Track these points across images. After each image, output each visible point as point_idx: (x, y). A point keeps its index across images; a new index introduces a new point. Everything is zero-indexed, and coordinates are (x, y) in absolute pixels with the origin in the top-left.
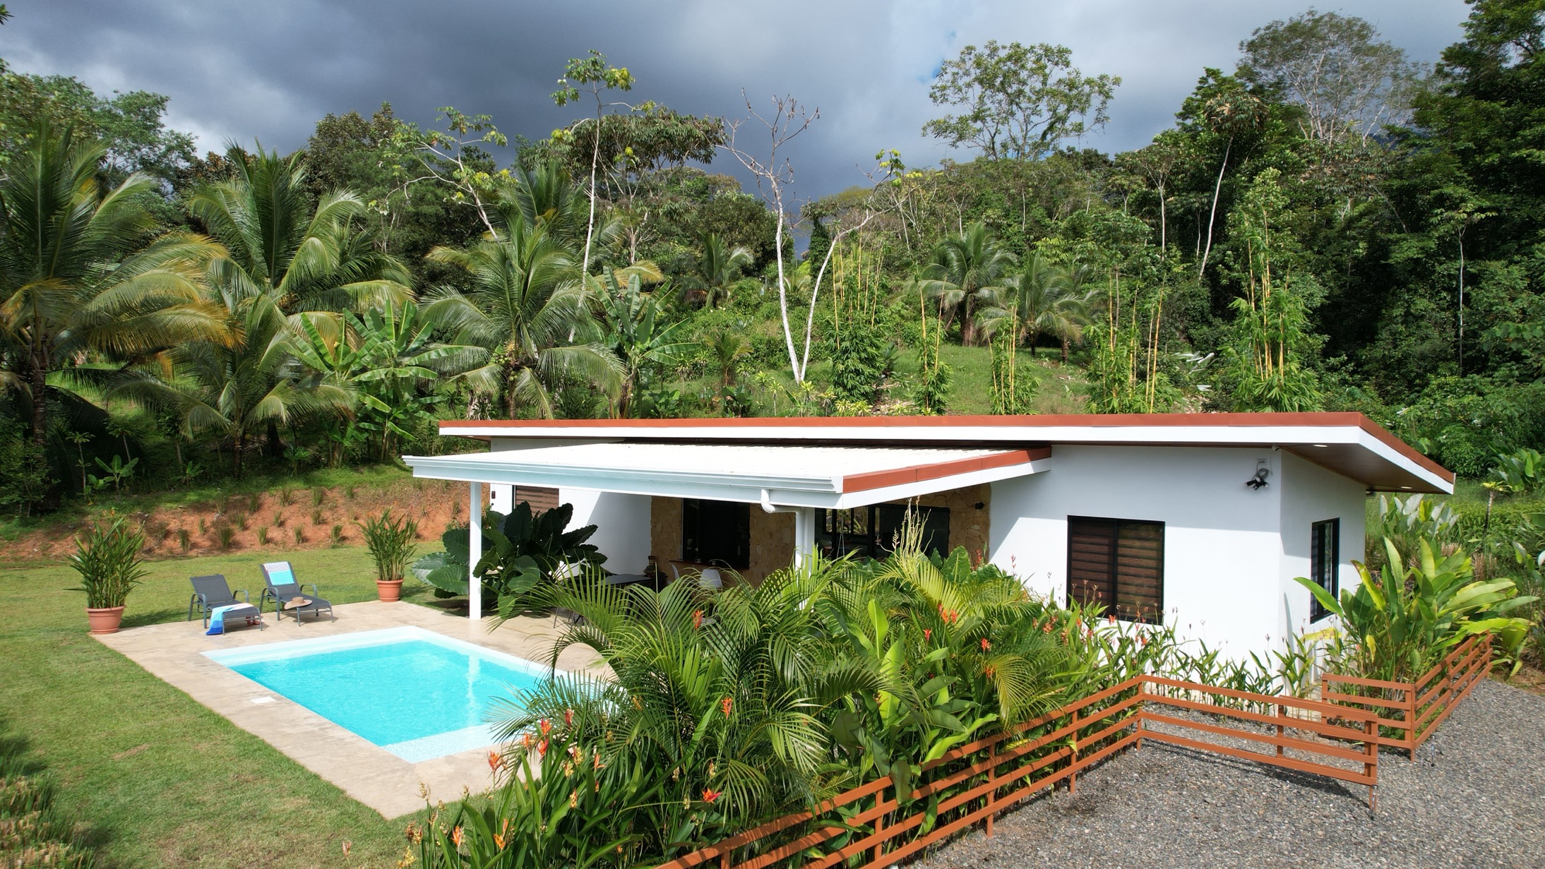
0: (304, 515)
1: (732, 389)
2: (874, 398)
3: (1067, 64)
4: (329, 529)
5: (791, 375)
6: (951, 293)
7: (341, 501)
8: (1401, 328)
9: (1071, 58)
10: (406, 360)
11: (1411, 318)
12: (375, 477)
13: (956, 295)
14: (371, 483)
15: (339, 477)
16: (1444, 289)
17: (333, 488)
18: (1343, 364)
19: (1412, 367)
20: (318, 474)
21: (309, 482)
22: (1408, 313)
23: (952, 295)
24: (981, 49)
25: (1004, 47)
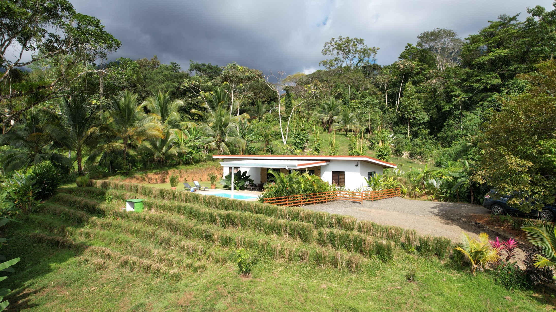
1: (269, 146)
2: (303, 148)
3: (363, 44)
5: (283, 142)
6: (325, 118)
7: (184, 173)
8: (446, 128)
9: (364, 42)
10: (196, 141)
11: (449, 126)
12: (190, 167)
13: (327, 118)
16: (457, 118)
17: (182, 170)
18: (433, 138)
19: (449, 139)
21: (177, 168)
22: (448, 124)
23: (326, 118)
24: (337, 39)
25: (344, 38)
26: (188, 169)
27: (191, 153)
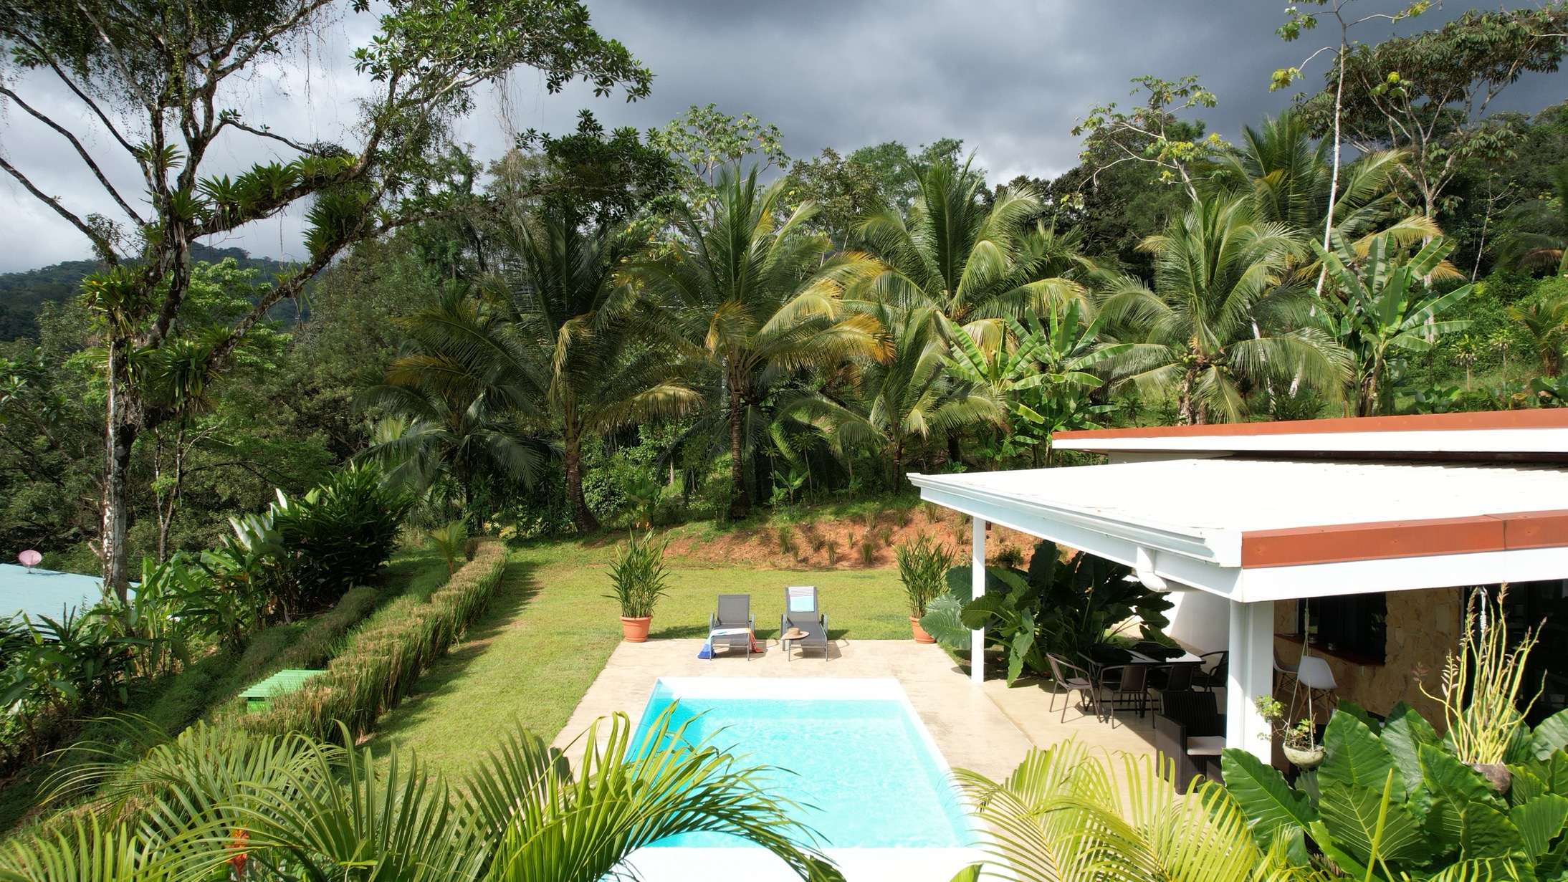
10: (1070, 365)
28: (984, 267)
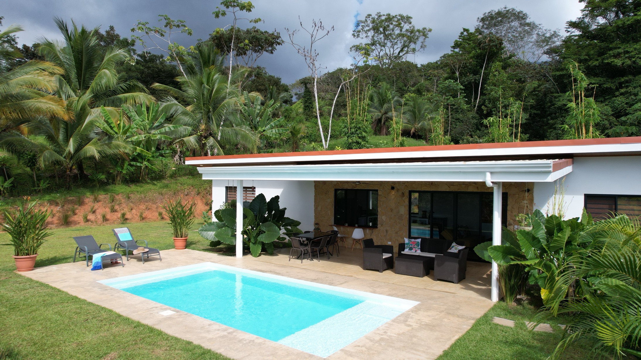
0: (105, 207)
3: (410, 23)
4: (119, 215)
6: (376, 114)
7: (123, 201)
9: (412, 20)
10: (154, 131)
12: (139, 189)
13: (378, 115)
14: (138, 192)
15: (120, 189)
17: (119, 194)
20: (110, 187)
21: (106, 191)
24: (374, 15)
25: (384, 15)
26: (132, 192)
27: (140, 157)
28: (104, 81)
